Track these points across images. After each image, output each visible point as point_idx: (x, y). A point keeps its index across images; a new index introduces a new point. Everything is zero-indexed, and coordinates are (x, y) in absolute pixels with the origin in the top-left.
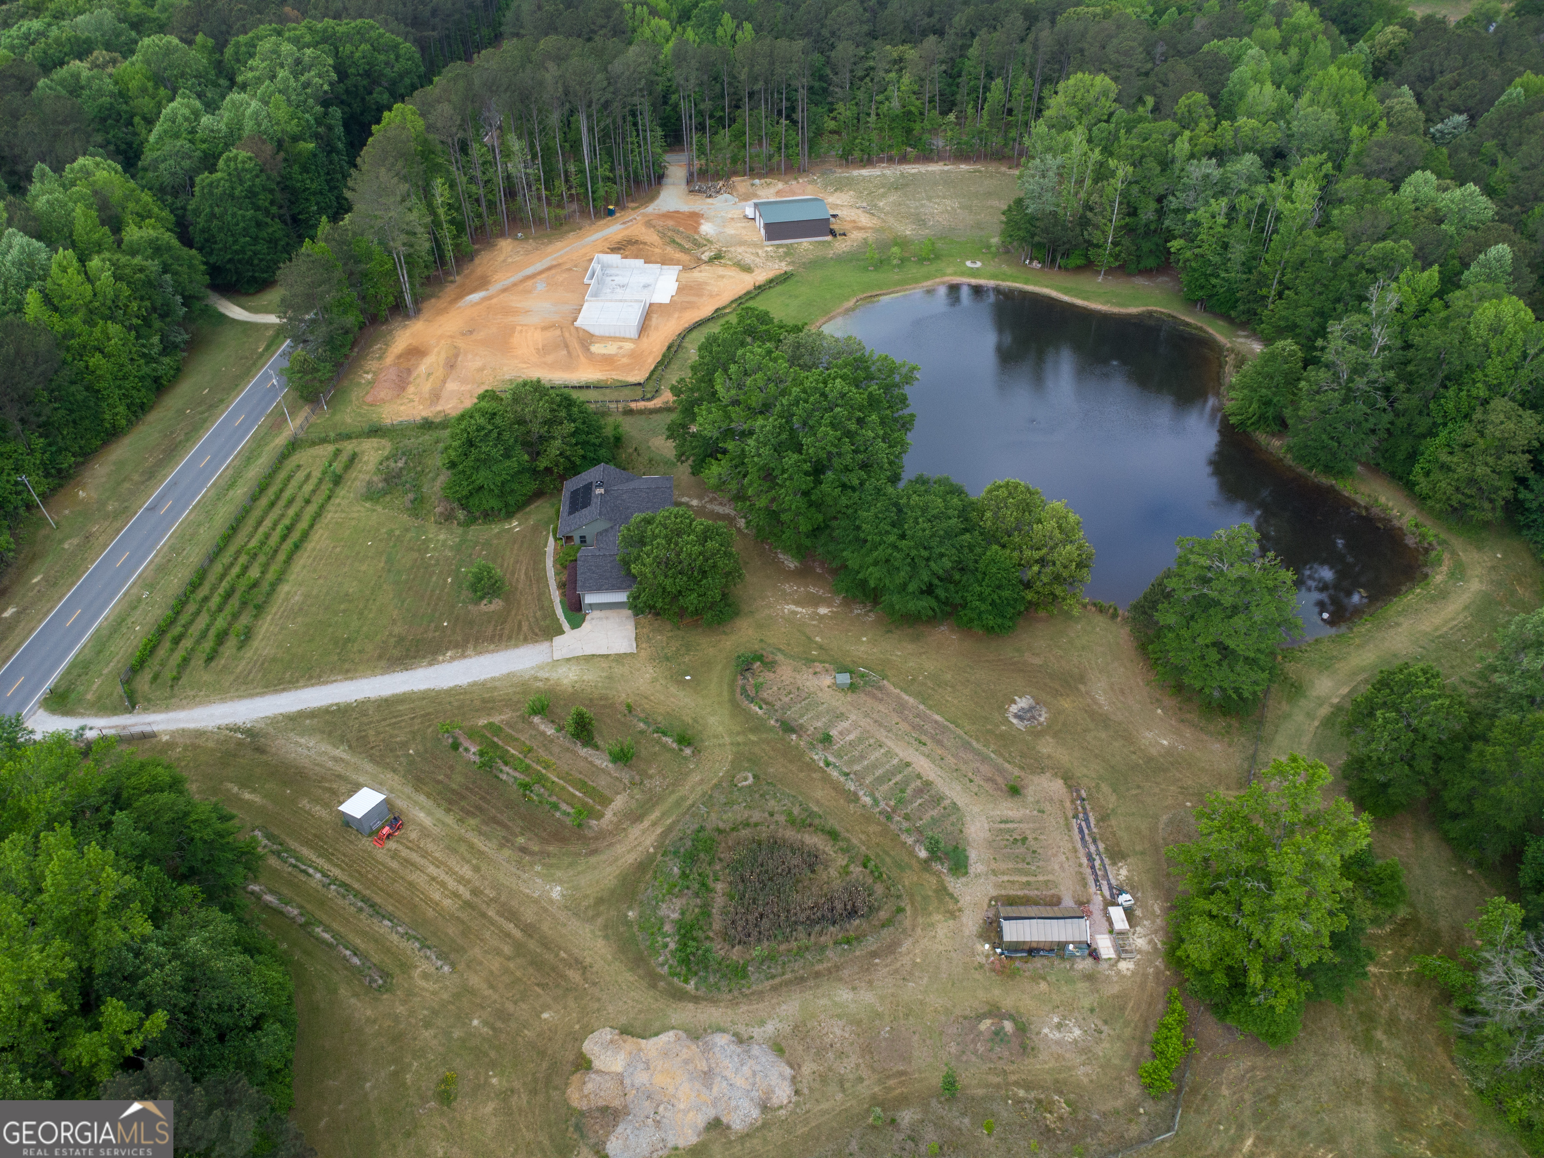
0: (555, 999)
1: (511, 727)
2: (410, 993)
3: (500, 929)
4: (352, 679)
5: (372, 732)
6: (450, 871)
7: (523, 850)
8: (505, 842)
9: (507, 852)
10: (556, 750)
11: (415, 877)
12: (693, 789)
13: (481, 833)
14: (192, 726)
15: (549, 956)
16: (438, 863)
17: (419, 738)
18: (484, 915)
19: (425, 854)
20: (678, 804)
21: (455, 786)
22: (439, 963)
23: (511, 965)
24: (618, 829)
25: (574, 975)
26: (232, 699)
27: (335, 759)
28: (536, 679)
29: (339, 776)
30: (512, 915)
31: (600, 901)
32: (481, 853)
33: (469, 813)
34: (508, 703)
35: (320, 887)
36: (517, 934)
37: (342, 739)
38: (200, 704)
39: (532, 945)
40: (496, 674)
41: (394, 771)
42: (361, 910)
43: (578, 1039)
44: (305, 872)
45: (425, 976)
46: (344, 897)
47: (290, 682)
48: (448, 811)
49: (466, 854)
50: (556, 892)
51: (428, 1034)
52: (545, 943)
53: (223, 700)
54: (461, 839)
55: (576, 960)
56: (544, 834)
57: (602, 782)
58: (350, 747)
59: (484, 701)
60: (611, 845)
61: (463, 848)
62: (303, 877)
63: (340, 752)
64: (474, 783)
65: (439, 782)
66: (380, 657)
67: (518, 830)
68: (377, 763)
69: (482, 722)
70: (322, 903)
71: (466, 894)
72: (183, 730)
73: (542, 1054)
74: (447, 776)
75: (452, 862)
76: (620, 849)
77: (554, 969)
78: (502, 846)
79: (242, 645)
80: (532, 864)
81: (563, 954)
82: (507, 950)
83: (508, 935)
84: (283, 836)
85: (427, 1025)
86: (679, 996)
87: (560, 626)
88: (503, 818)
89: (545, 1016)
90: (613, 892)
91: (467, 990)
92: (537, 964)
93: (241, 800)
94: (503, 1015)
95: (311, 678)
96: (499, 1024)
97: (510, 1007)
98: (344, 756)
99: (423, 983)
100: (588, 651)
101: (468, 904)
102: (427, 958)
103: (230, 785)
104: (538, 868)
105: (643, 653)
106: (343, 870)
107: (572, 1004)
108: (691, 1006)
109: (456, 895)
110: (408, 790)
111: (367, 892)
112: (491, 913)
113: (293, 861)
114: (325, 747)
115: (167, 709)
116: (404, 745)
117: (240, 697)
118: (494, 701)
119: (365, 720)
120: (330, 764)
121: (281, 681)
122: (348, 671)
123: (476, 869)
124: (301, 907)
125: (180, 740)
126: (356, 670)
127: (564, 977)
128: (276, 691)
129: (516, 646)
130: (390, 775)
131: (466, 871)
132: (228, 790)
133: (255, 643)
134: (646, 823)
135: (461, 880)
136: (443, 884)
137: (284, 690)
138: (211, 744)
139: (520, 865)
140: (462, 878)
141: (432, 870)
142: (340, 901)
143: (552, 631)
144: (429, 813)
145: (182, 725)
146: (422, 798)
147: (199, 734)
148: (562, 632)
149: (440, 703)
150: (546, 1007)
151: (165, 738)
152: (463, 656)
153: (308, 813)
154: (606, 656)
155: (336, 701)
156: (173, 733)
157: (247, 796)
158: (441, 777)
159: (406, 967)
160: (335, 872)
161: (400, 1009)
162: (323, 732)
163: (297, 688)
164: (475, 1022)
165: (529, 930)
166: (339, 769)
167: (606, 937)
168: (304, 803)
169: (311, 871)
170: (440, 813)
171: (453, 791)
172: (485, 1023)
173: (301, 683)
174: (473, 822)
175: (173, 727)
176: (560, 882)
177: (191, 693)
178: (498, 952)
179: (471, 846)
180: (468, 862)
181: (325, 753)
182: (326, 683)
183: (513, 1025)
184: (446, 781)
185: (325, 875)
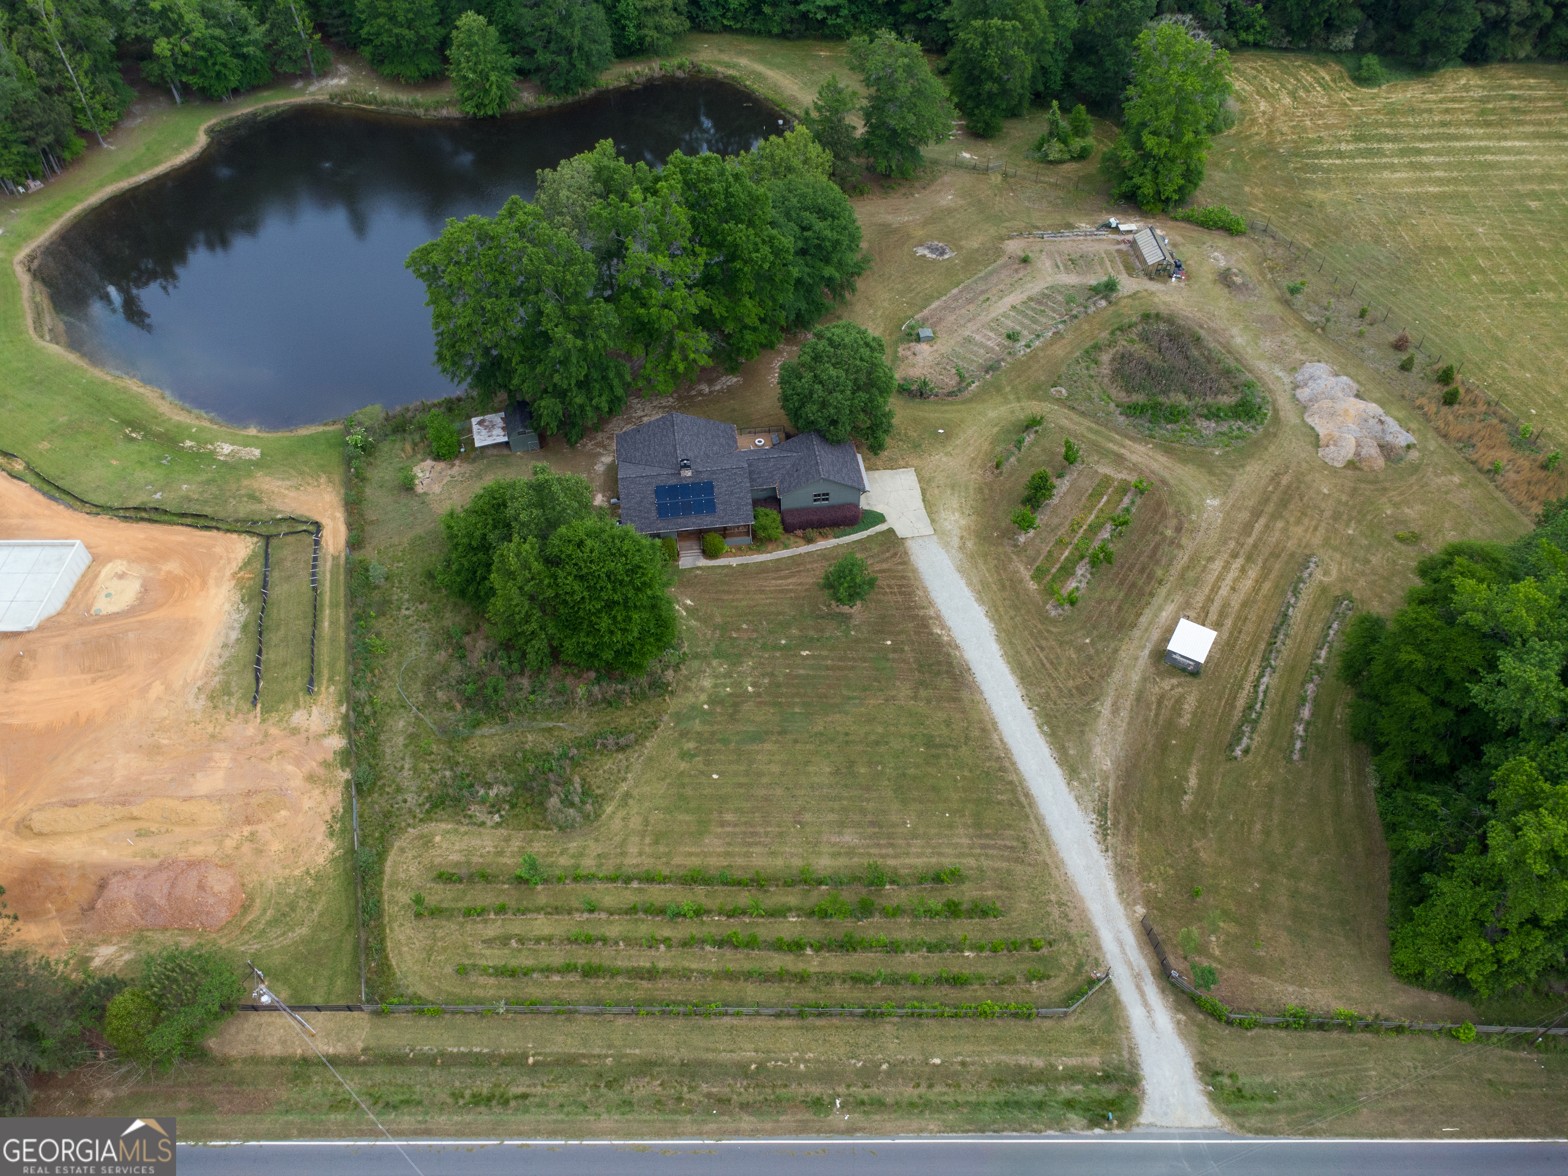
0: (1309, 487)
1: (1034, 560)
2: (1346, 580)
3: (1262, 533)
4: (994, 724)
5: (1071, 683)
6: (1220, 578)
7: (1179, 529)
8: (1175, 543)
9: (1184, 541)
10: (1056, 521)
11: (1236, 603)
12: (1080, 424)
13: (1170, 564)
14: (1111, 886)
15: (1275, 498)
16: (1215, 588)
17: (1068, 638)
18: (1255, 546)
19: (1210, 600)
20: (1096, 432)
21: (1121, 595)
22: (1312, 565)
23: (1292, 520)
24: (1135, 468)
25: (1285, 480)
26: (1054, 855)
27: (1115, 710)
28: (962, 548)
29: (1138, 699)
30: (1247, 528)
31: (1211, 472)
32: (1191, 559)
33: (1150, 577)
34: (1002, 565)
35: (1277, 675)
36: (1262, 521)
37: (1088, 709)
38: (1071, 891)
39: (1270, 508)
40: (962, 583)
41: (1116, 651)
42: (1286, 635)
43: (1334, 471)
44: (1265, 692)
45: (1326, 573)
46: (1278, 652)
47: (1014, 791)
48: (1152, 595)
49: (1199, 569)
50: (1212, 502)
51: (1374, 560)
52: (1266, 500)
53: (1060, 864)
54: (1182, 576)
55: (1272, 479)
56: (1157, 518)
57: (1087, 484)
58: (1095, 700)
59: (1003, 587)
60: (1152, 472)
61: (1191, 574)
62: (1272, 693)
63: (1105, 709)
64: (1113, 580)
65: (1120, 609)
66: (956, 700)
67: (1158, 538)
68: (1111, 669)
69: (1033, 586)
70: (1292, 669)
71: (1237, 564)
72: (1120, 894)
73: (1355, 490)
74: (1111, 602)
75: (1211, 578)
76: (1155, 466)
77: (1285, 493)
78: (1180, 546)
79: (957, 876)
80: (1191, 522)
81: (1270, 488)
82: (1280, 524)
83: (1267, 526)
84: (1231, 728)
85: (1368, 562)
86: (1276, 420)
87: (882, 533)
88: (1148, 550)
89: (1326, 491)
90: (1200, 466)
91: (1326, 542)
92: (1284, 503)
93: (1200, 786)
94: (1336, 516)
95: (1002, 769)
96: (1345, 517)
97: (1327, 514)
98: (1108, 702)
99: (1334, 573)
100: (921, 505)
101: (1249, 558)
102: (1310, 575)
103: (1185, 806)
104: (1194, 517)
105: (916, 462)
106: (1249, 663)
107: (1309, 478)
108: (1281, 413)
109: (1243, 570)
110: (1136, 633)
111: (1266, 637)
112: (1250, 541)
113: (1258, 706)
114: (1102, 725)
115: (1090, 933)
116: (1080, 649)
117: (1049, 844)
118: (1001, 580)
119: (1054, 694)
120: (1124, 714)
121: (1015, 803)
122: (983, 730)
123: (1211, 559)
124: (1303, 684)
125: (1138, 891)
126: (981, 721)
127: (1288, 487)
128: (1032, 803)
129: (915, 571)
130: (1122, 654)
131: (1217, 565)
132: (1192, 804)
133: (948, 862)
134: (1123, 451)
135: (1227, 567)
136: (1236, 580)
137: (1027, 795)
138: (1135, 849)
139: (1194, 530)
140: (1224, 568)
141: (1224, 591)
142: (1285, 653)
143: (891, 540)
144: (1161, 608)
145: (1113, 898)
146: (1144, 620)
147: (1121, 870)
148: (891, 531)
149: (1015, 627)
150: (1319, 492)
151: (1140, 910)
152: (938, 617)
153: (1194, 714)
154: (924, 492)
155: (1035, 729)
156: (1128, 905)
157: (1193, 782)
158: (1113, 608)
159: (1324, 589)
160: (1254, 669)
161: (1362, 582)
162: (1082, 732)
163: (1022, 781)
164: (1350, 532)
165: (1256, 514)
166: (1127, 704)
167: (1243, 466)
168: (1185, 721)
169: (1262, 688)
170: (1157, 601)
171: (1127, 595)
172: (1347, 525)
173: (1014, 777)
174: (1159, 573)
175: (1119, 910)
176: (1203, 500)
177: (1055, 912)
178: (1285, 530)
179: (1187, 568)
180: (1205, 567)
181: (1110, 723)
182: (1007, 751)
183: (1342, 509)
184: (1116, 604)
185: (1262, 675)
